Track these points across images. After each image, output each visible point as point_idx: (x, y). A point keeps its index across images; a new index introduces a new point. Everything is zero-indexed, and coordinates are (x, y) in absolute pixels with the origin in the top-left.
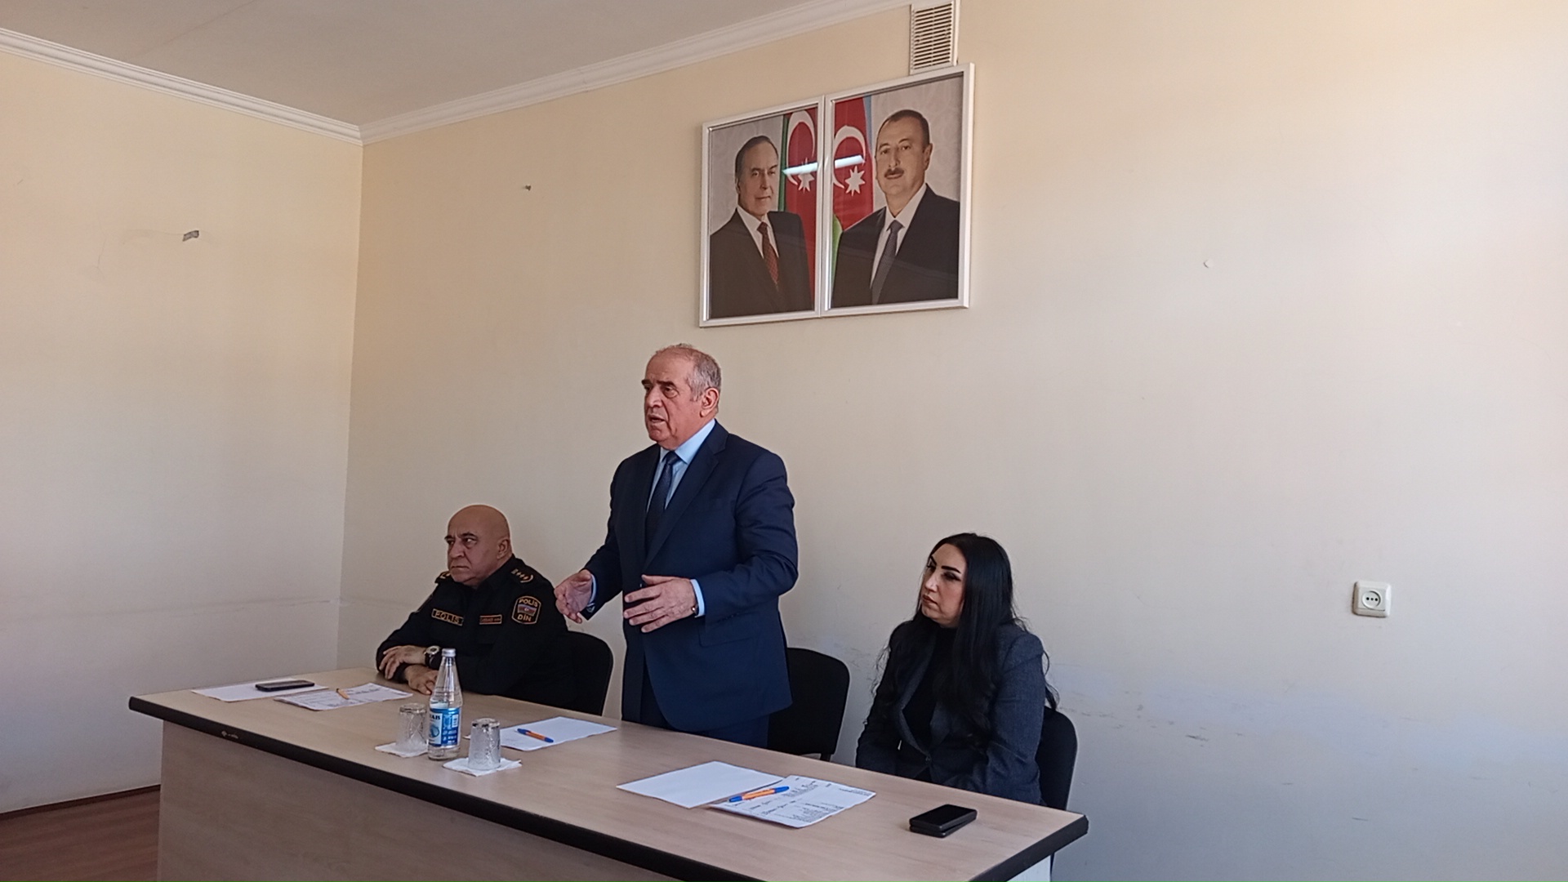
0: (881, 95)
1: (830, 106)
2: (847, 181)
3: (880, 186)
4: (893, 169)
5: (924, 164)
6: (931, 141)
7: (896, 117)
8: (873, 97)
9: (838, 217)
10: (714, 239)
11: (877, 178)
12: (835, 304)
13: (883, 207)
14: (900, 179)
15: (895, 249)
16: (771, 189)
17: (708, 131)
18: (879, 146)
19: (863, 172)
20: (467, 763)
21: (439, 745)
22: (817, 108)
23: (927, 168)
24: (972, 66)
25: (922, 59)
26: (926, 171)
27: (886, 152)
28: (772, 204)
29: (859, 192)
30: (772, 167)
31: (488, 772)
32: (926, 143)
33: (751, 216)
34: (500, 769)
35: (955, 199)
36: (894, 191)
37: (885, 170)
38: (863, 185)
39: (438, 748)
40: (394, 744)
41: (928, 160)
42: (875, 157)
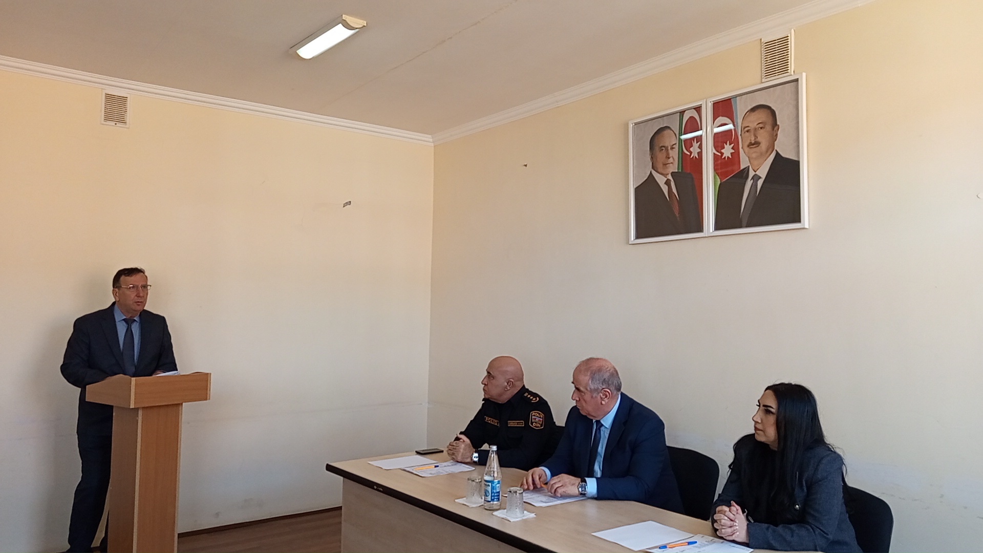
0: (743, 96)
1: (710, 105)
2: (723, 151)
3: (745, 152)
4: (753, 142)
5: (774, 137)
6: (778, 123)
7: (753, 110)
8: (738, 98)
9: (717, 173)
10: (637, 190)
11: (742, 148)
12: (717, 227)
13: (747, 165)
14: (757, 148)
15: (757, 192)
16: (673, 158)
17: (632, 125)
18: (743, 128)
19: (733, 145)
20: (505, 513)
21: (490, 502)
22: (701, 106)
23: (776, 140)
24: (804, 74)
25: (770, 71)
26: (776, 142)
27: (748, 131)
28: (674, 168)
29: (731, 157)
30: (673, 145)
31: (518, 520)
32: (775, 125)
33: (661, 176)
34: (524, 518)
35: (796, 159)
36: (754, 155)
37: (747, 143)
38: (733, 153)
39: (489, 503)
40: (465, 498)
41: (777, 135)
42: (741, 135)
